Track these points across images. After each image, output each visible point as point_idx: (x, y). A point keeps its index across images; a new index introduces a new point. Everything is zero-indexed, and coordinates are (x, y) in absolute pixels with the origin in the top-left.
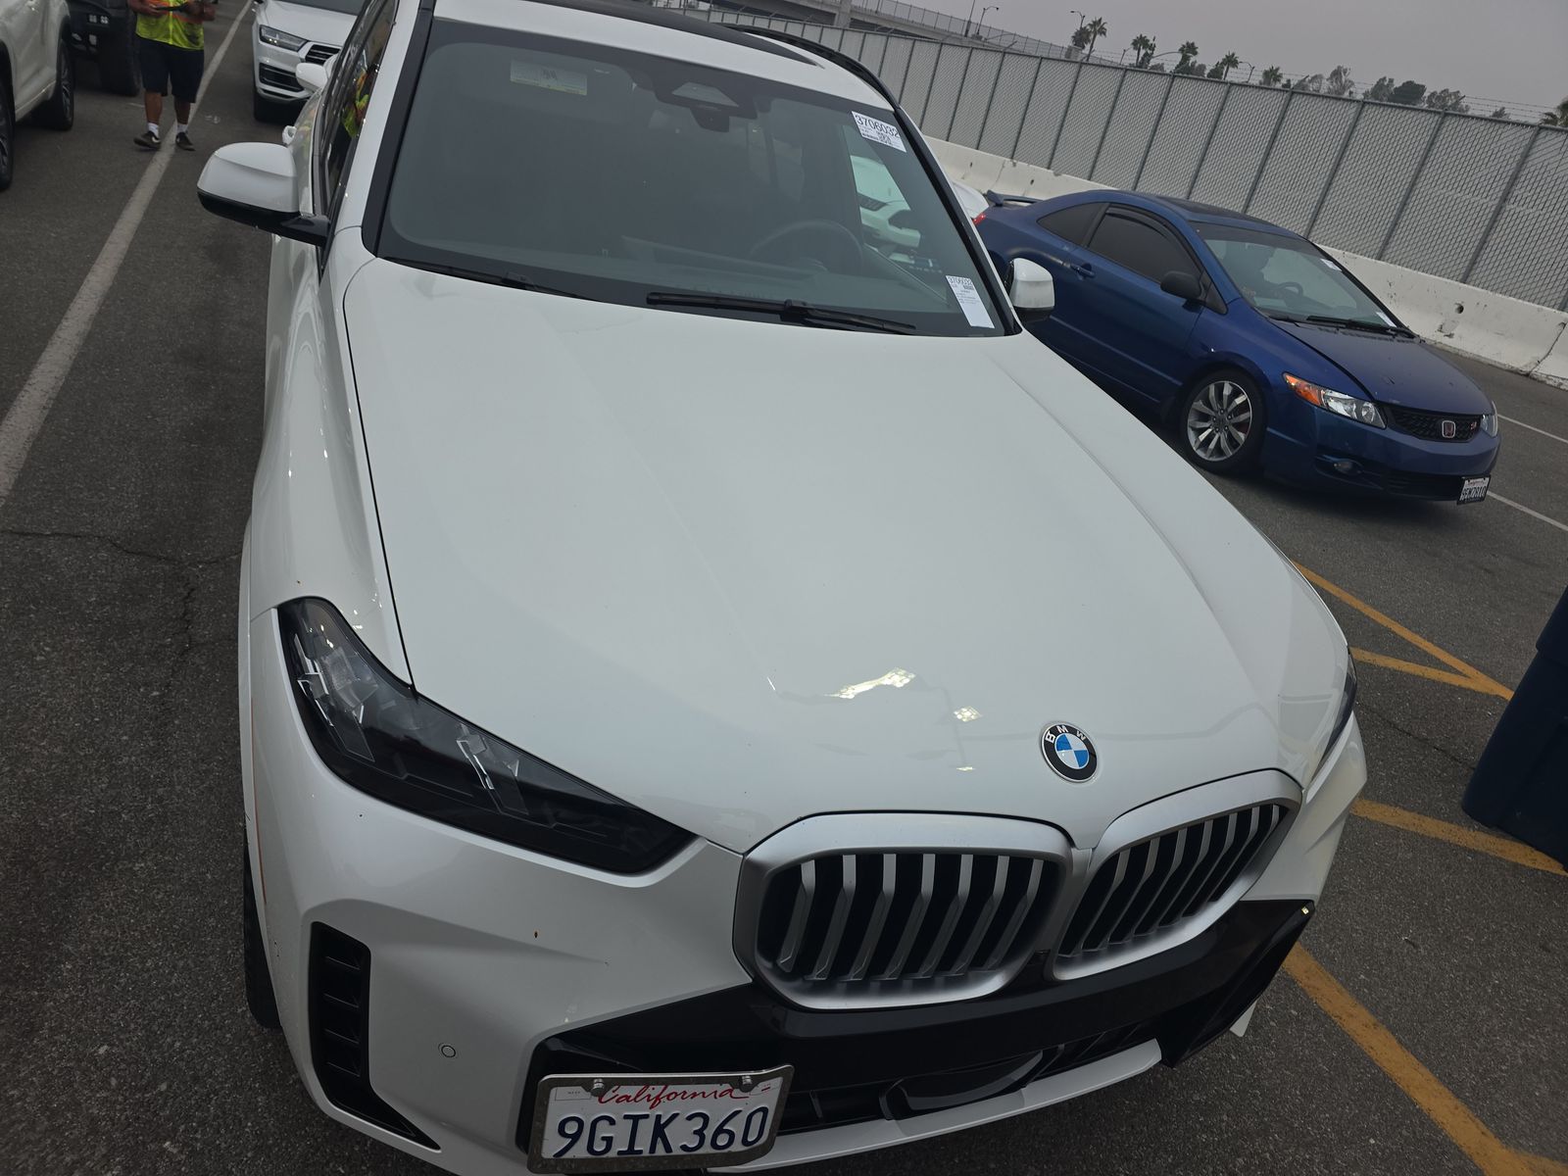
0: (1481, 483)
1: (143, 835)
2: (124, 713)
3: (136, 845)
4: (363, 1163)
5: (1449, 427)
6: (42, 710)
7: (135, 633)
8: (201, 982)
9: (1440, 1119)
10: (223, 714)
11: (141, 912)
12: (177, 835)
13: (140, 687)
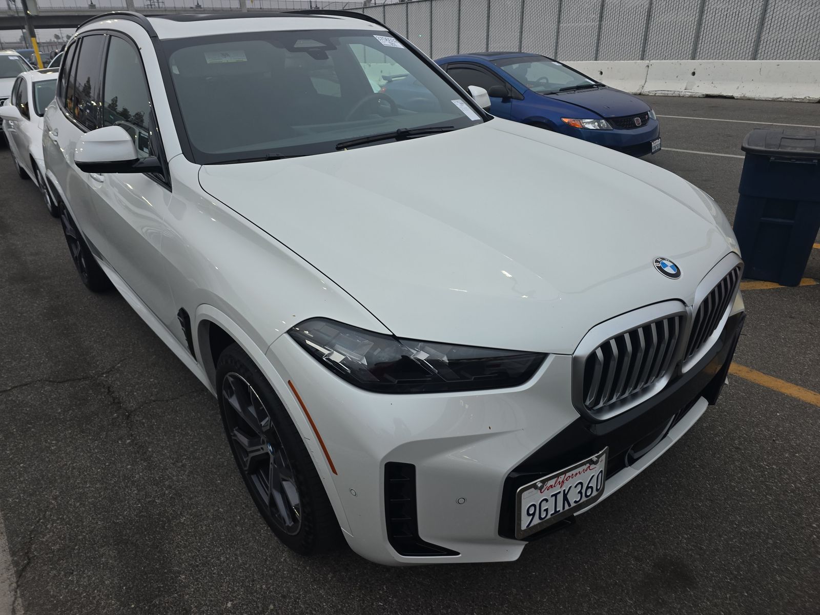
0: (658, 142)
1: (174, 505)
2: (119, 456)
3: (174, 511)
4: (388, 597)
5: (637, 121)
6: (74, 471)
7: (95, 418)
8: (254, 556)
9: (796, 396)
10: (171, 437)
11: (200, 539)
12: (191, 499)
13: (118, 441)
